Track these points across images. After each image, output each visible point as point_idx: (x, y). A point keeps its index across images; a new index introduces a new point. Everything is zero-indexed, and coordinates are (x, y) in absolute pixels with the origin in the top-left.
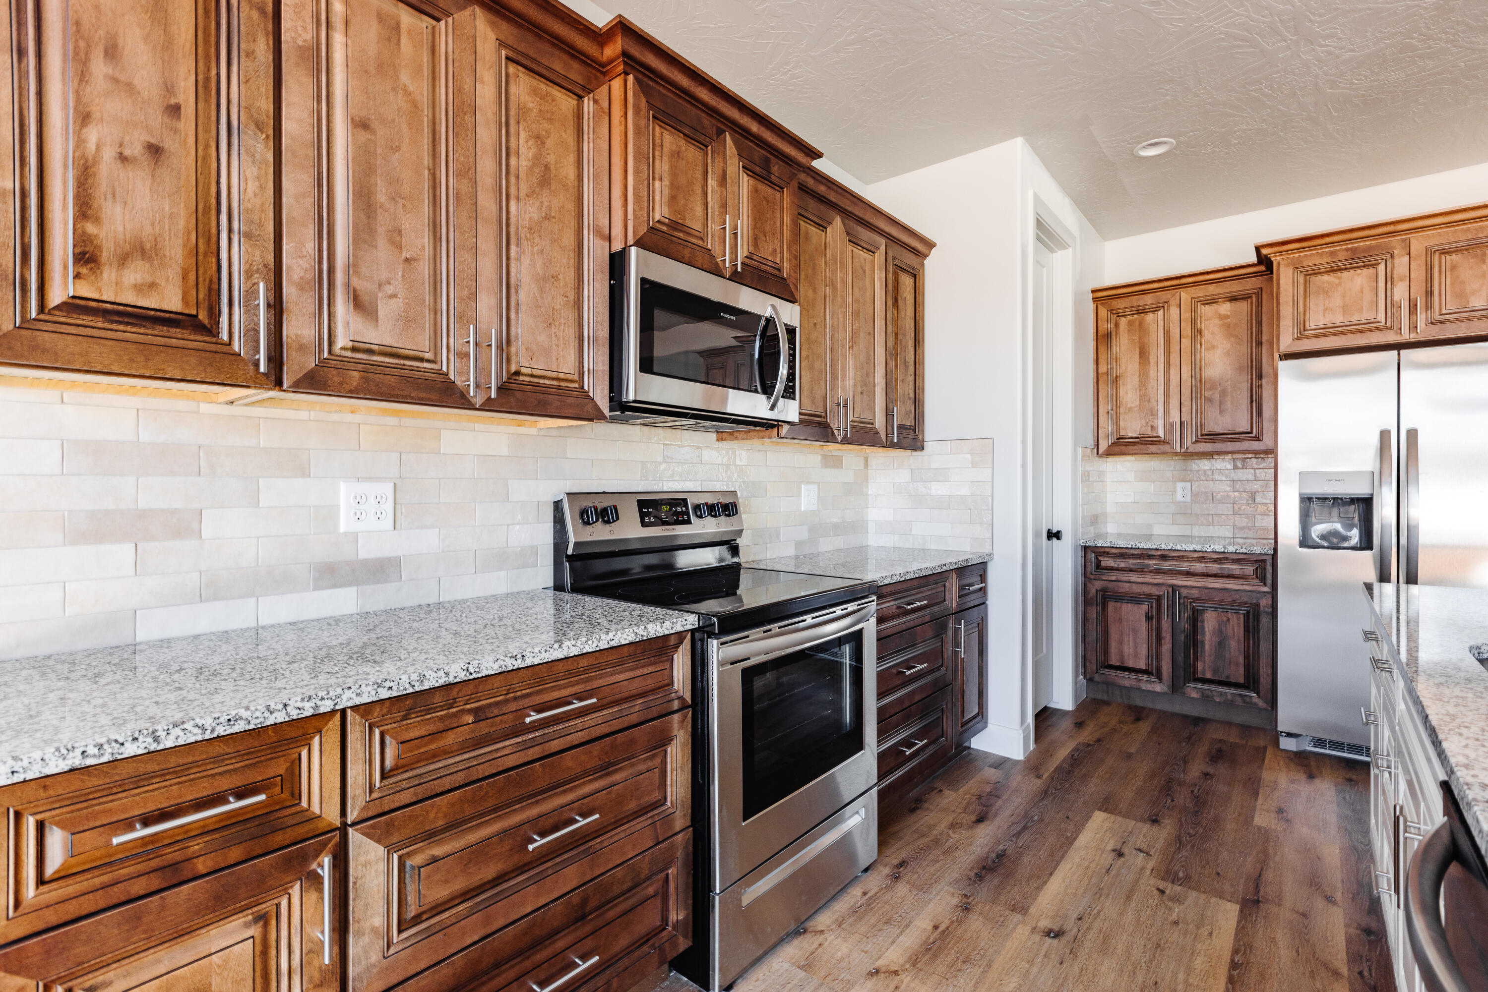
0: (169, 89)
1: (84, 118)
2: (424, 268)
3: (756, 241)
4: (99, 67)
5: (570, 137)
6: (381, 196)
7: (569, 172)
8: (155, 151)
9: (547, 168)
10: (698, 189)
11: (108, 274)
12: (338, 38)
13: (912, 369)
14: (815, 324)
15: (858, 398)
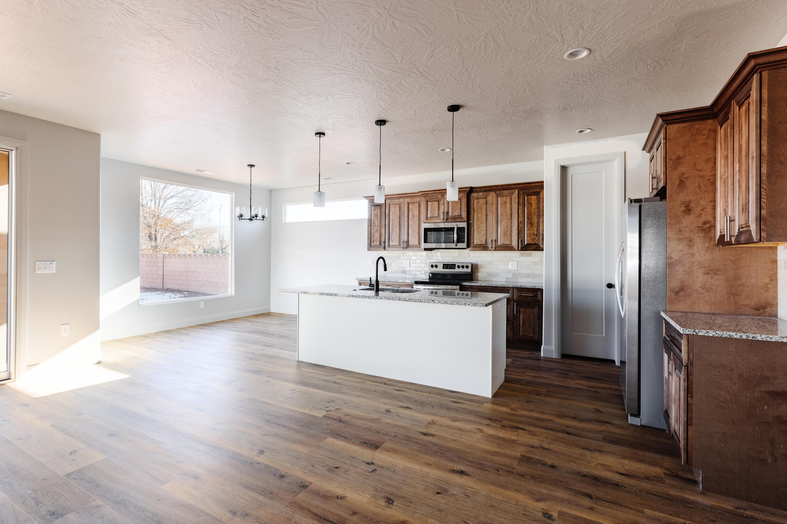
0: (378, 224)
1: (373, 230)
2: (398, 234)
3: (452, 212)
4: (374, 225)
5: (418, 209)
6: (394, 228)
7: (417, 214)
8: (377, 230)
9: (414, 215)
10: (437, 209)
11: (374, 242)
12: (391, 212)
13: (536, 225)
14: (482, 223)
15: (502, 238)
